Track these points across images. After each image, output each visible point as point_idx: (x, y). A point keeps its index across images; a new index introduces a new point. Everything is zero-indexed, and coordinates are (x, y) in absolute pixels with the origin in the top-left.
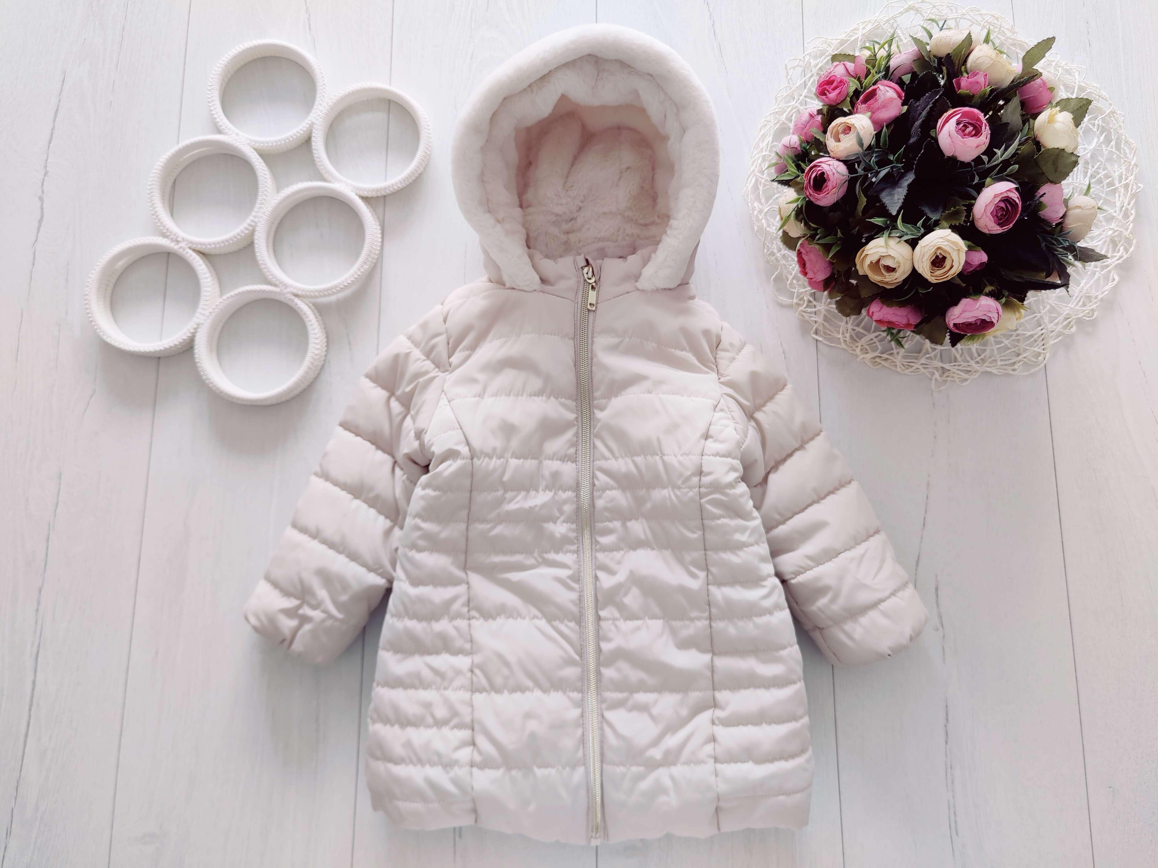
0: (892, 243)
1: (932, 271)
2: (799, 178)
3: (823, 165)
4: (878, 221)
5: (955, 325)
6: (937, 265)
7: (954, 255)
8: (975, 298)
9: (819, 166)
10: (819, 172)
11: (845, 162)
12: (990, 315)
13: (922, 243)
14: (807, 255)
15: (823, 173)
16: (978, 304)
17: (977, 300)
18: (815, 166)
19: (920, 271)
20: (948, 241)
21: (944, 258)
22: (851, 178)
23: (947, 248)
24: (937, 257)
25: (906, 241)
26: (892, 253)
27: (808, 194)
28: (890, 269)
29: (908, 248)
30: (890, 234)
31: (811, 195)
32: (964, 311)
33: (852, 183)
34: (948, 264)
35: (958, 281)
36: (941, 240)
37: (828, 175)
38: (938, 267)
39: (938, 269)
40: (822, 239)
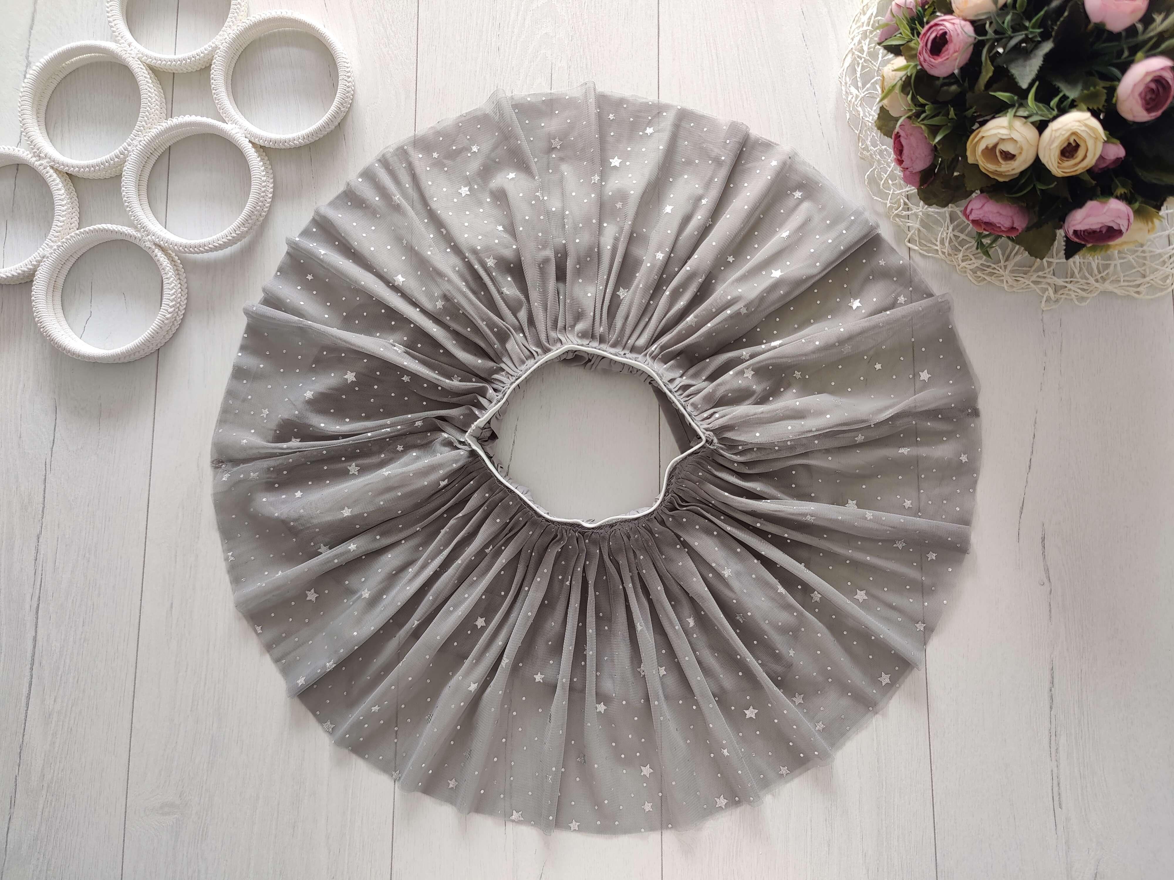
0: (1018, 124)
1: (1060, 162)
2: (913, 42)
3: (946, 23)
4: (1003, 96)
5: (1075, 232)
6: (1067, 154)
7: (1090, 143)
8: (1104, 200)
9: (941, 25)
10: (941, 32)
11: (973, 22)
12: (1119, 221)
13: (1053, 126)
14: (906, 139)
15: (945, 33)
16: (1106, 208)
17: (1105, 203)
18: (936, 25)
19: (1044, 160)
20: (1086, 125)
21: (1078, 146)
22: (979, 41)
23: (1084, 135)
24: (1069, 144)
25: (1033, 123)
26: (1015, 136)
27: (922, 59)
29: (1035, 132)
30: (1016, 112)
31: (925, 60)
32: (1088, 216)
33: (978, 47)
34: (1080, 153)
35: (1087, 178)
36: (1077, 124)
37: (951, 36)
38: (1067, 157)
39: (1068, 159)
40: (928, 119)
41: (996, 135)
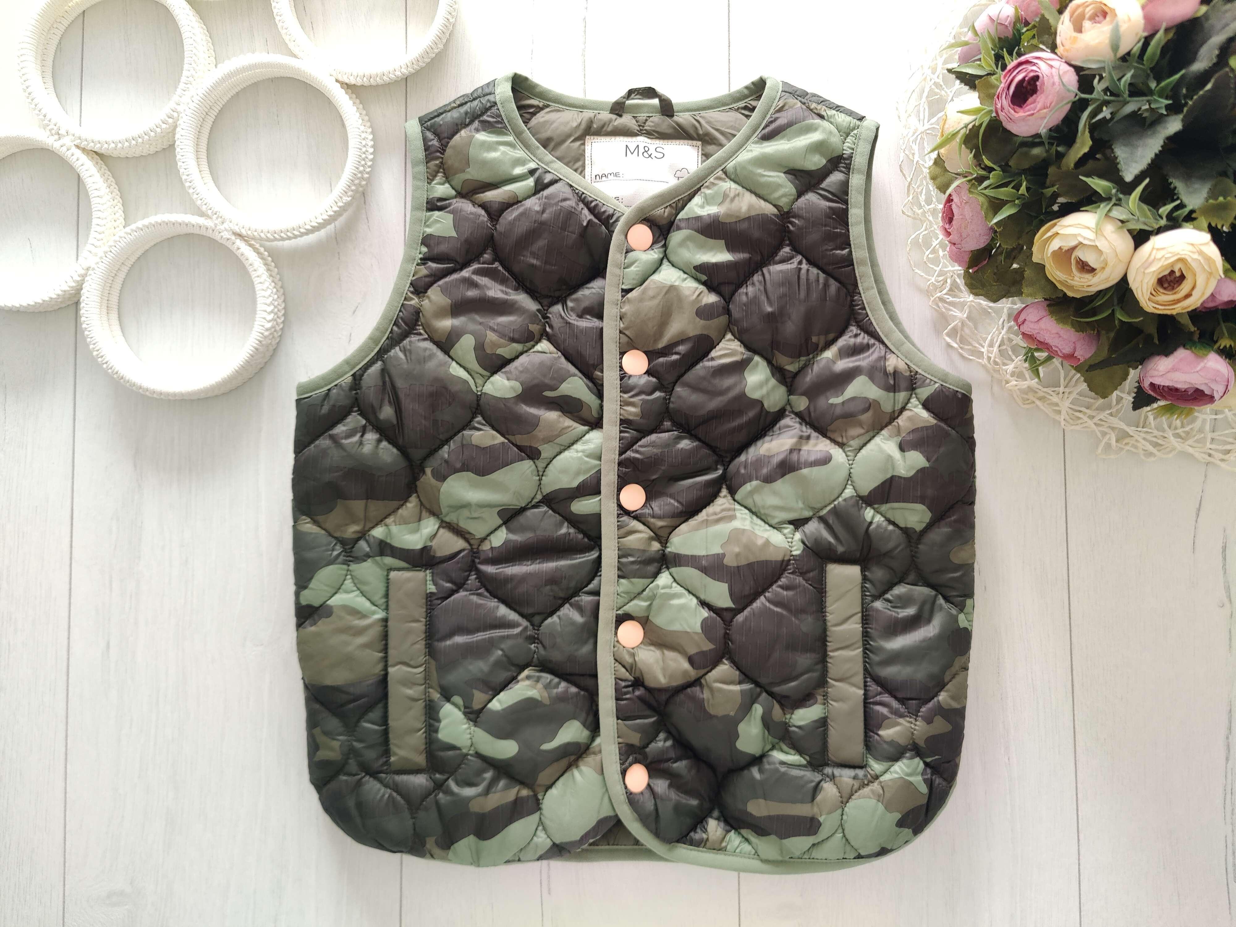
0: (1109, 228)
1: (1154, 293)
2: (993, 77)
3: (1041, 64)
4: (1098, 184)
5: (1152, 385)
6: (1166, 285)
7: (1201, 280)
8: (1201, 352)
9: (1035, 64)
10: (1032, 74)
11: (1078, 69)
12: (1214, 386)
13: (1156, 241)
14: (959, 207)
15: (1037, 78)
16: (1202, 364)
17: (1202, 357)
18: (1027, 62)
19: (1134, 284)
20: (1201, 253)
21: (1182, 277)
22: (1081, 100)
23: (1194, 265)
24: (1172, 272)
25: (1130, 231)
26: (1102, 244)
27: (999, 106)
28: (1085, 268)
29: (1130, 242)
30: (1110, 210)
31: (1002, 109)
32: (1174, 369)
33: (1079, 106)
34: (1185, 288)
35: (1186, 321)
36: (1191, 248)
37: (1043, 83)
38: (1165, 289)
39: (1165, 292)
40: (992, 188)
41: (1075, 236)
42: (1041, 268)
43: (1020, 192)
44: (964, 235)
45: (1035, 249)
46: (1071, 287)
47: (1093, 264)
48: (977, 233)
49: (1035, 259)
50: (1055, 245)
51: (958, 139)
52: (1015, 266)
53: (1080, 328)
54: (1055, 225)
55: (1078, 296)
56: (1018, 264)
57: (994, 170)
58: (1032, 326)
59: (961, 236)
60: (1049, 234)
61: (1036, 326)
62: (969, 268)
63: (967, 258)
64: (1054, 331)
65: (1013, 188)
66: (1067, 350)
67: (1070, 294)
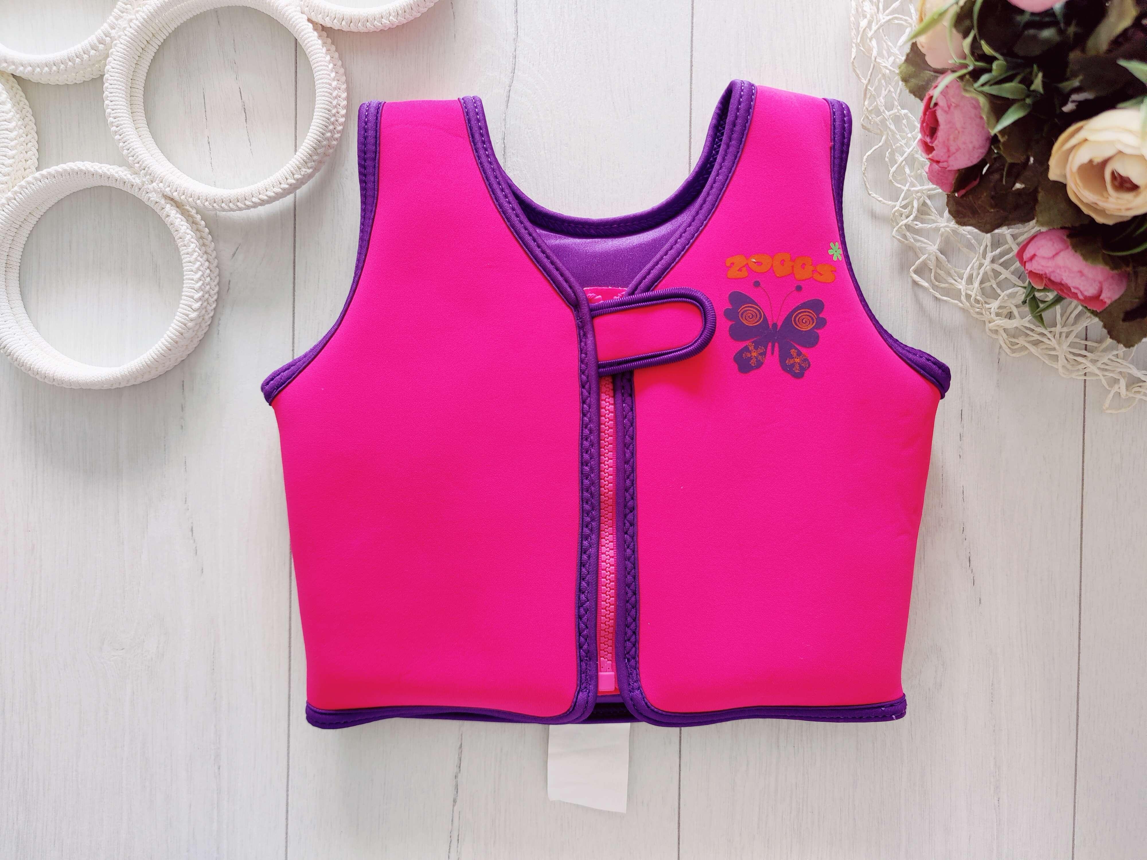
28: (1125, 185)
40: (991, 85)
41: (1111, 143)
42: (1061, 187)
43: (1033, 87)
44: (953, 149)
45: (1053, 162)
46: (1102, 212)
47: (1136, 180)
48: (971, 146)
49: (1053, 175)
50: (1082, 156)
51: (947, 21)
52: (1018, 186)
53: (1114, 263)
54: (1081, 128)
55: (1110, 222)
56: (1022, 182)
57: (995, 59)
58: (1043, 262)
59: (948, 150)
60: (1073, 141)
61: (1050, 263)
62: (955, 191)
63: (952, 179)
64: (1076, 269)
65: (1021, 82)
66: (1090, 291)
67: (1100, 219)
